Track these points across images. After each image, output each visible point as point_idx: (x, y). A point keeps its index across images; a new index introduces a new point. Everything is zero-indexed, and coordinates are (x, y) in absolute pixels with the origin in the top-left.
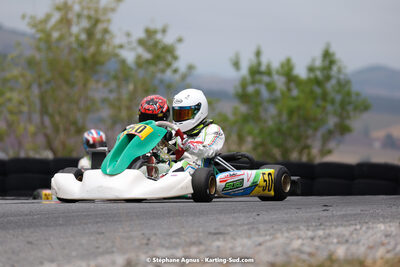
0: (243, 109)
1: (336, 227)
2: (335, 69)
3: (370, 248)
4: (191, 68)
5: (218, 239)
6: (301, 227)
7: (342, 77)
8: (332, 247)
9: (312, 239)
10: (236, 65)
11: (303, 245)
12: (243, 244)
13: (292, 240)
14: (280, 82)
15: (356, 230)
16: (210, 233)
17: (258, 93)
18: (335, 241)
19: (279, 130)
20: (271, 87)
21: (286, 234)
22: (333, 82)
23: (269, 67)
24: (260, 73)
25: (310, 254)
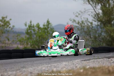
0: (27, 36)
1: (53, 64)
2: (50, 25)
3: (62, 68)
4: (13, 26)
5: (24, 68)
6: (45, 64)
7: (52, 27)
8: (52, 69)
9: (47, 67)
10: (26, 25)
11: (45, 68)
12: (30, 69)
13: (42, 68)
14: (36, 29)
15: (58, 64)
16: (22, 67)
17: (31, 32)
18: (53, 67)
19: (37, 41)
20: (34, 30)
21: (41, 66)
22: (50, 28)
23: (33, 25)
24: (31, 27)
25: (47, 71)
